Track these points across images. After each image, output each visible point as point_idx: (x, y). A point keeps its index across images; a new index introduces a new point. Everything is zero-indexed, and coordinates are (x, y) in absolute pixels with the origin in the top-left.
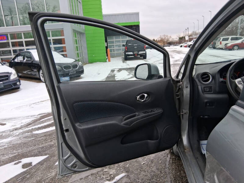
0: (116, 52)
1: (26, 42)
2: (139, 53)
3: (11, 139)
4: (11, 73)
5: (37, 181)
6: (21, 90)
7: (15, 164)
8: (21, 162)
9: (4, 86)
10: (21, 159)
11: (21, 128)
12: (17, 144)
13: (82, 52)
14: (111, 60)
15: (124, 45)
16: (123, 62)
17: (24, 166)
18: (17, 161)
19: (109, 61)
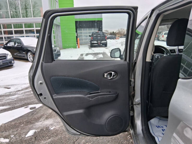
0: (84, 41)
1: (15, 31)
2: (102, 42)
3: (18, 96)
4: (8, 54)
5: (41, 115)
6: (14, 67)
7: (25, 108)
8: (28, 107)
9: (3, 63)
10: (28, 105)
11: (22, 90)
12: (23, 98)
13: (58, 40)
14: (80, 47)
15: (90, 36)
16: (90, 49)
17: (31, 109)
18: (26, 107)
19: (79, 47)
